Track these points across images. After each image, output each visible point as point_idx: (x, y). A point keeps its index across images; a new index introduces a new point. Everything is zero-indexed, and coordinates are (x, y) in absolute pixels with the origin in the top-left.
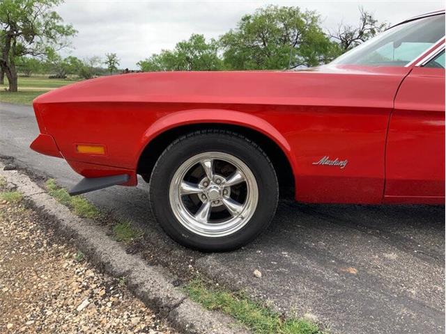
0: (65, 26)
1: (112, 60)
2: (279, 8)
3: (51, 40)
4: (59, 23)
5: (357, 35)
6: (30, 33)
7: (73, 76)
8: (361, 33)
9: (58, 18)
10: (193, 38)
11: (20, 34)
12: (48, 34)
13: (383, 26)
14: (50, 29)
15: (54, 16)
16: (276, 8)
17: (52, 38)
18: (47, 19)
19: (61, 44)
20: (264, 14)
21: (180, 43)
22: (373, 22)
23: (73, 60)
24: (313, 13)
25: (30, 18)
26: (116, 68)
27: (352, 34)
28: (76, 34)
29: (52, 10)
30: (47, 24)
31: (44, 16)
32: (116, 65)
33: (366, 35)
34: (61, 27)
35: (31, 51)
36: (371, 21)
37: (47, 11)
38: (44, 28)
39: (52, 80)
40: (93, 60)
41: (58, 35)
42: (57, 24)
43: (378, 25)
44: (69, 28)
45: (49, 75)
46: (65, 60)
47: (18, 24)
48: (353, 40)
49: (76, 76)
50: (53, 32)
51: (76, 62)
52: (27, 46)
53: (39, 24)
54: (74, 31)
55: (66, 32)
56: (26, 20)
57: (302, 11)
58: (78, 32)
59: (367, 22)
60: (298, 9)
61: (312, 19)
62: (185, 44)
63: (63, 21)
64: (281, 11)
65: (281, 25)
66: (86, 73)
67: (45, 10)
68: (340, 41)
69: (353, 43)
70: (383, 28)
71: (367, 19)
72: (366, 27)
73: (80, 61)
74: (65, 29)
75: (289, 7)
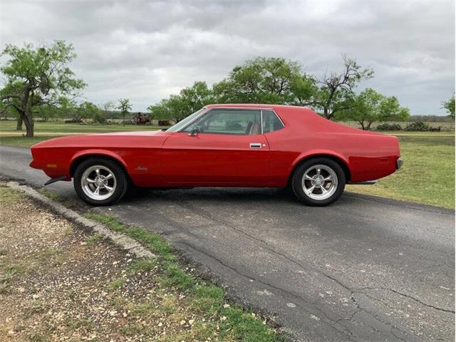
0: (76, 79)
1: (125, 105)
2: (266, 60)
3: (64, 92)
4: (72, 77)
5: (342, 80)
6: (46, 86)
7: (88, 120)
8: (346, 78)
9: (71, 73)
10: (196, 85)
11: (37, 87)
12: (62, 87)
13: (366, 71)
14: (64, 82)
15: (67, 71)
16: (264, 59)
17: (65, 90)
18: (61, 74)
19: (74, 95)
20: (252, 65)
21: (184, 90)
22: (356, 68)
23: (89, 105)
24: (295, 63)
25: (47, 73)
26: (128, 113)
27: (338, 79)
28: (86, 87)
29: (66, 67)
30: (61, 78)
31: (59, 72)
32: (129, 110)
33: (353, 79)
34: (72, 80)
35: (47, 101)
36: (354, 66)
37: (61, 68)
38: (58, 82)
39: (67, 125)
40: (107, 105)
41: (71, 88)
42: (70, 78)
43: (361, 70)
44: (80, 82)
45: (65, 120)
46: (81, 105)
47: (36, 78)
48: (339, 85)
49: (91, 120)
50: (66, 85)
51: (91, 107)
52: (43, 97)
53: (54, 79)
54: (84, 85)
55: (77, 85)
56: (43, 75)
57: (287, 62)
58: (87, 85)
60: (284, 61)
61: (295, 68)
62: (189, 91)
63: (75, 75)
64: (268, 61)
65: (269, 74)
66: (101, 118)
67: (60, 66)
68: (327, 86)
69: (339, 88)
70: (366, 74)
71: (351, 65)
72: (351, 72)
73: (95, 106)
74: (76, 83)
75: (277, 58)
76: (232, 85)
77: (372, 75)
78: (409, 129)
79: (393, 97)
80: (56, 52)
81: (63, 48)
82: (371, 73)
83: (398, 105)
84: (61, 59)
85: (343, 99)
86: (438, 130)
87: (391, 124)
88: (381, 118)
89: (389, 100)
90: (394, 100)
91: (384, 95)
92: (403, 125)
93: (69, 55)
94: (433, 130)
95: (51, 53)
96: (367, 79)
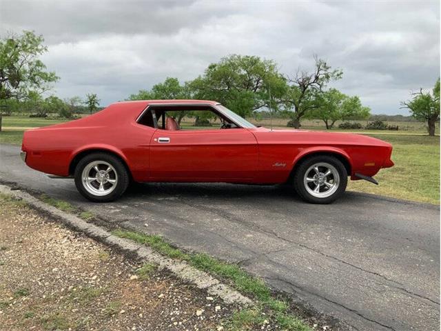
0: (48, 72)
1: (92, 100)
3: (35, 85)
4: (43, 70)
5: (313, 79)
6: (16, 78)
7: (54, 115)
8: (317, 78)
9: (42, 65)
10: (168, 81)
11: (6, 79)
12: (32, 79)
13: (335, 71)
14: (35, 75)
15: (39, 63)
16: (239, 57)
17: (36, 83)
18: (32, 66)
19: (44, 88)
20: (228, 62)
21: (157, 86)
22: (326, 68)
23: (54, 99)
24: (271, 62)
25: (16, 65)
26: (96, 108)
27: (309, 79)
28: (58, 80)
29: (37, 59)
30: (32, 71)
31: (30, 64)
32: (96, 105)
33: (321, 79)
34: (44, 73)
35: (16, 94)
36: (325, 67)
37: (32, 60)
38: (28, 75)
39: (33, 120)
40: (74, 100)
41: (42, 81)
43: (330, 70)
44: (52, 75)
45: (30, 114)
46: (47, 99)
47: (5, 70)
48: (310, 84)
49: (57, 115)
50: (37, 78)
51: (56, 102)
52: (13, 90)
53: (24, 72)
54: (57, 78)
55: (50, 78)
56: (12, 67)
57: (262, 60)
60: (258, 59)
61: (270, 66)
62: (161, 86)
63: (46, 68)
64: (243, 59)
65: (244, 72)
66: (67, 112)
67: (30, 58)
68: (298, 85)
69: (309, 87)
70: (336, 74)
71: (322, 66)
72: (320, 72)
73: (61, 101)
74: (48, 76)
75: (251, 56)
76: (208, 82)
77: (342, 76)
78: (369, 128)
79: (356, 97)
80: (25, 43)
81: (33, 40)
82: (342, 73)
83: (360, 105)
84: (32, 51)
85: (313, 98)
86: (397, 129)
87: (352, 122)
88: (343, 117)
89: (351, 100)
90: (356, 99)
91: (346, 95)
92: (364, 123)
93: (40, 47)
94: (391, 129)
95: (20, 44)
96: (336, 79)
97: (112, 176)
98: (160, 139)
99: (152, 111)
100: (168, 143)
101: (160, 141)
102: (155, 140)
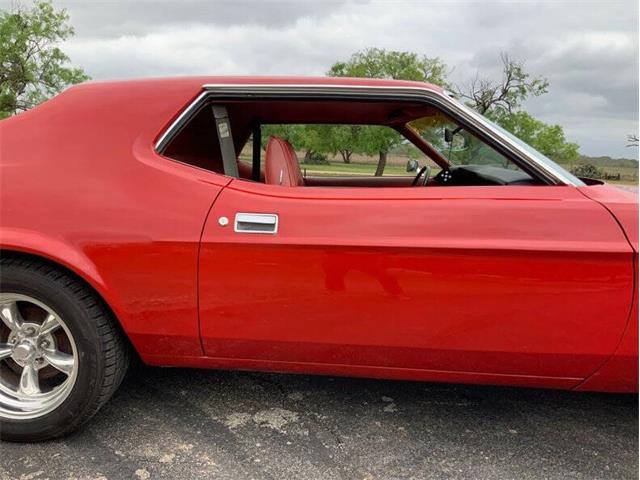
0: (72, 69)
2: (386, 54)
3: (51, 89)
4: (65, 65)
5: (498, 94)
6: (20, 77)
8: (505, 92)
9: (63, 57)
11: (7, 79)
12: (48, 80)
13: (536, 82)
14: (51, 73)
15: (57, 54)
16: (382, 53)
17: (53, 86)
18: (47, 58)
20: (364, 62)
22: (521, 76)
24: (435, 61)
25: (24, 56)
27: (492, 93)
29: (54, 46)
30: (46, 65)
31: (43, 55)
33: (513, 94)
34: (66, 70)
35: (24, 104)
36: (519, 74)
37: (46, 48)
38: (41, 72)
41: (62, 83)
42: (61, 66)
43: (528, 81)
44: (78, 73)
47: (5, 65)
48: (493, 102)
50: (55, 77)
52: (18, 98)
53: (34, 66)
54: (86, 78)
55: (74, 78)
56: (17, 60)
57: (420, 59)
59: (513, 75)
60: (413, 58)
61: (434, 70)
63: (70, 61)
64: (389, 57)
67: (45, 45)
68: (474, 103)
69: (493, 106)
70: (536, 86)
71: (514, 73)
72: (512, 83)
74: (73, 74)
75: (401, 52)
77: (546, 89)
79: (557, 127)
80: (39, 21)
81: (50, 15)
82: (545, 86)
83: (563, 139)
84: (47, 33)
86: (618, 178)
89: (550, 130)
90: (557, 130)
91: (544, 122)
93: (61, 28)
94: (609, 178)
95: (30, 24)
96: (537, 94)
97: (63, 349)
98: (241, 217)
99: (218, 114)
100: (274, 236)
101: (241, 224)
102: (224, 221)
